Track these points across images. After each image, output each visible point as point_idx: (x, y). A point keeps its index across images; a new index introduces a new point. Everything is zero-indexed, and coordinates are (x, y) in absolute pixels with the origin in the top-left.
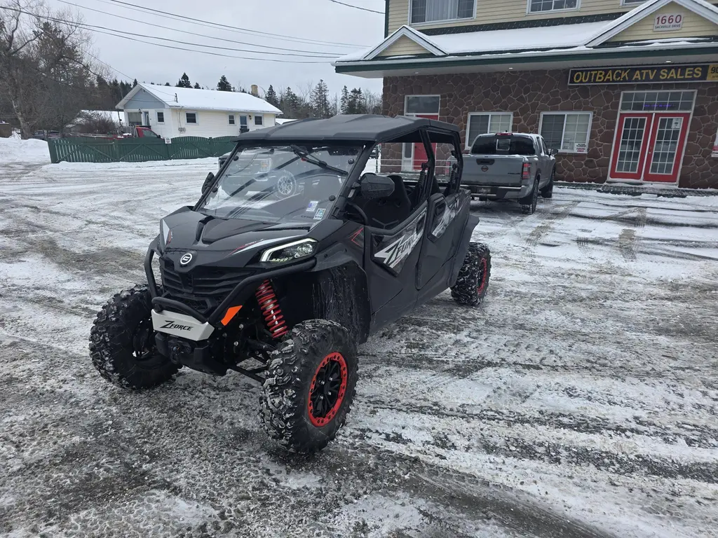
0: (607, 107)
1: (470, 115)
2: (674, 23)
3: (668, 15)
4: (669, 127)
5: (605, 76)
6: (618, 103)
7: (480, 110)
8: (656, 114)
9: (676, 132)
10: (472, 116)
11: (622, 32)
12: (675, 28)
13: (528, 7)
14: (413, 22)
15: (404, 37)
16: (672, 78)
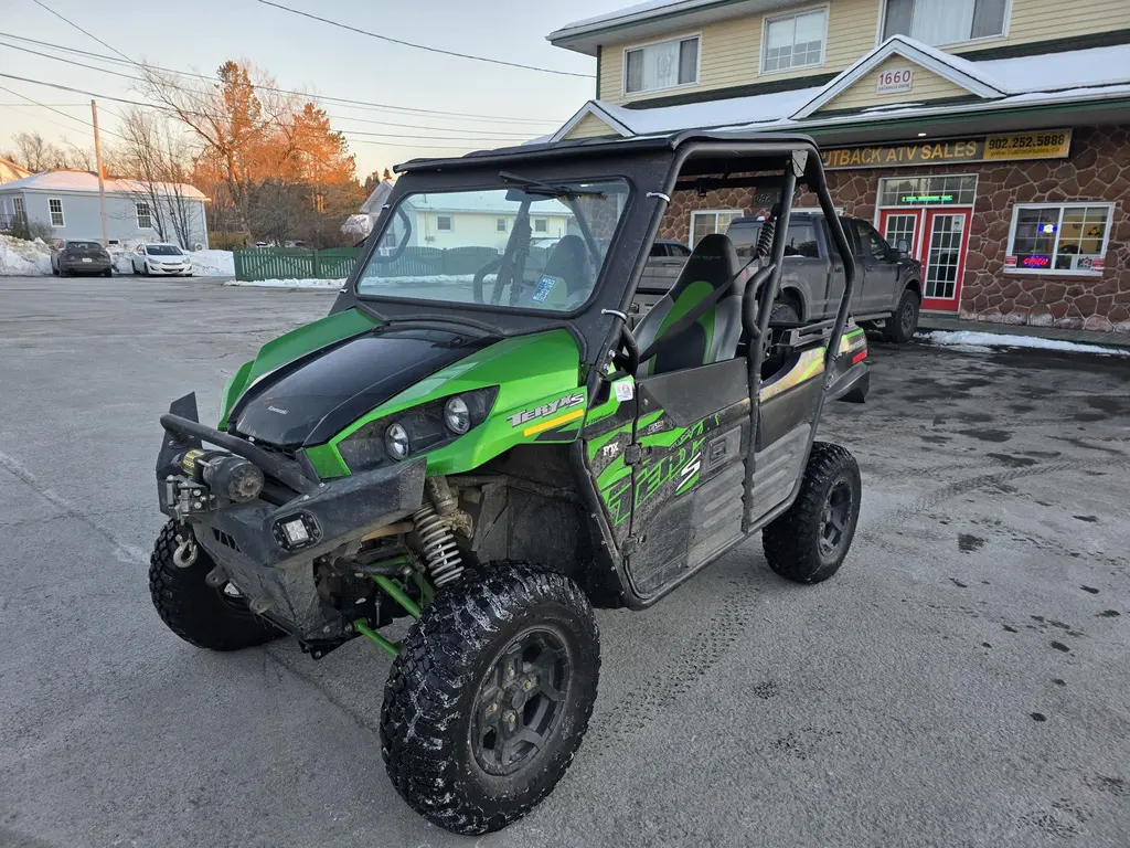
0: (858, 203)
1: (693, 214)
2: (902, 82)
3: (894, 72)
4: (948, 228)
5: (851, 157)
6: (875, 195)
7: (704, 207)
8: (928, 209)
9: (957, 236)
10: (696, 215)
11: (835, 98)
12: (905, 89)
13: (761, 65)
14: (628, 91)
15: (590, 114)
16: (937, 159)
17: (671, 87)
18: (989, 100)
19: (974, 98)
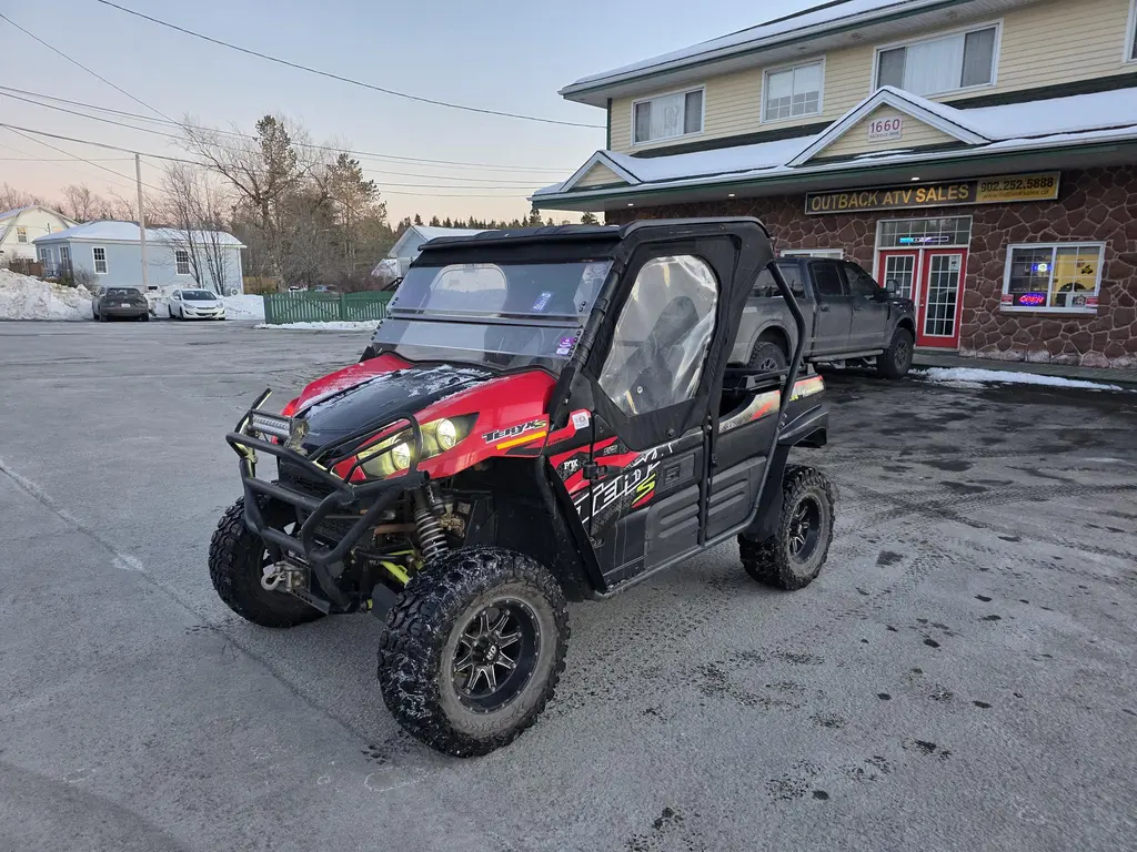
0: (858, 244)
2: (892, 130)
3: (884, 120)
4: (945, 267)
5: (849, 200)
6: (874, 236)
8: (926, 250)
9: (954, 275)
11: (830, 145)
12: (894, 136)
13: (762, 114)
14: (637, 141)
15: (599, 163)
16: (931, 201)
17: (678, 137)
18: (975, 146)
19: (960, 144)
